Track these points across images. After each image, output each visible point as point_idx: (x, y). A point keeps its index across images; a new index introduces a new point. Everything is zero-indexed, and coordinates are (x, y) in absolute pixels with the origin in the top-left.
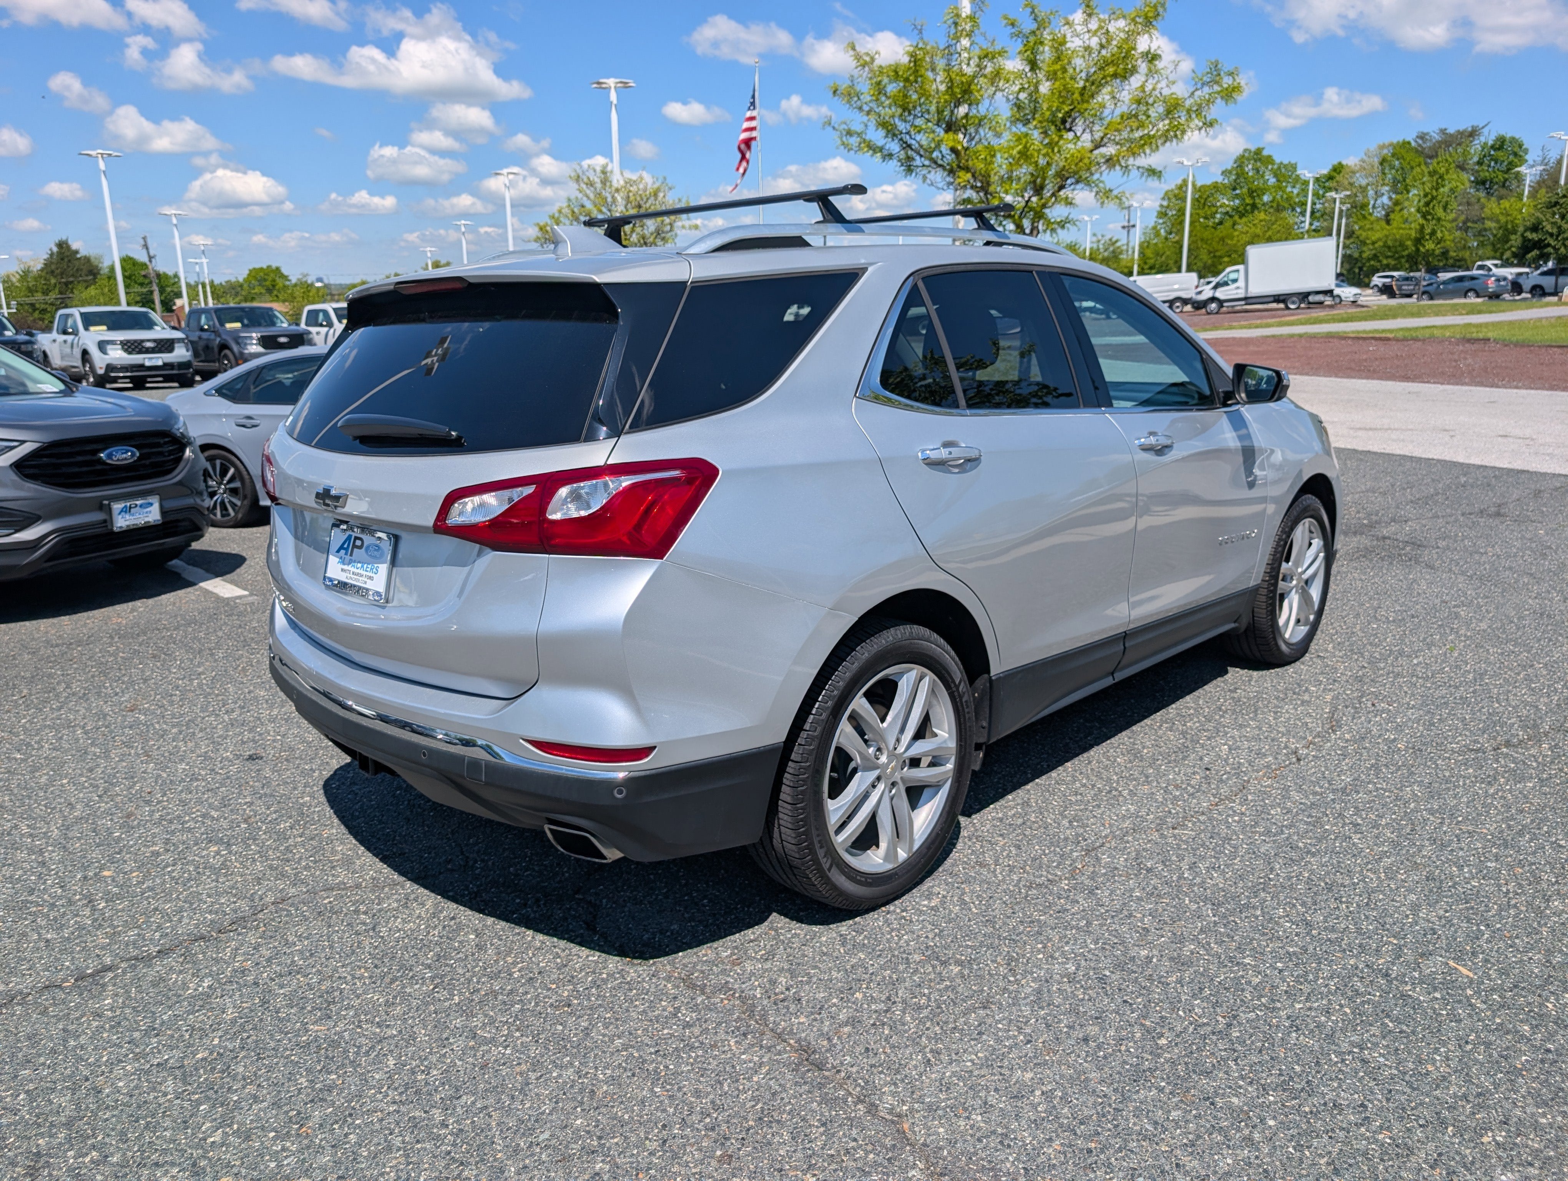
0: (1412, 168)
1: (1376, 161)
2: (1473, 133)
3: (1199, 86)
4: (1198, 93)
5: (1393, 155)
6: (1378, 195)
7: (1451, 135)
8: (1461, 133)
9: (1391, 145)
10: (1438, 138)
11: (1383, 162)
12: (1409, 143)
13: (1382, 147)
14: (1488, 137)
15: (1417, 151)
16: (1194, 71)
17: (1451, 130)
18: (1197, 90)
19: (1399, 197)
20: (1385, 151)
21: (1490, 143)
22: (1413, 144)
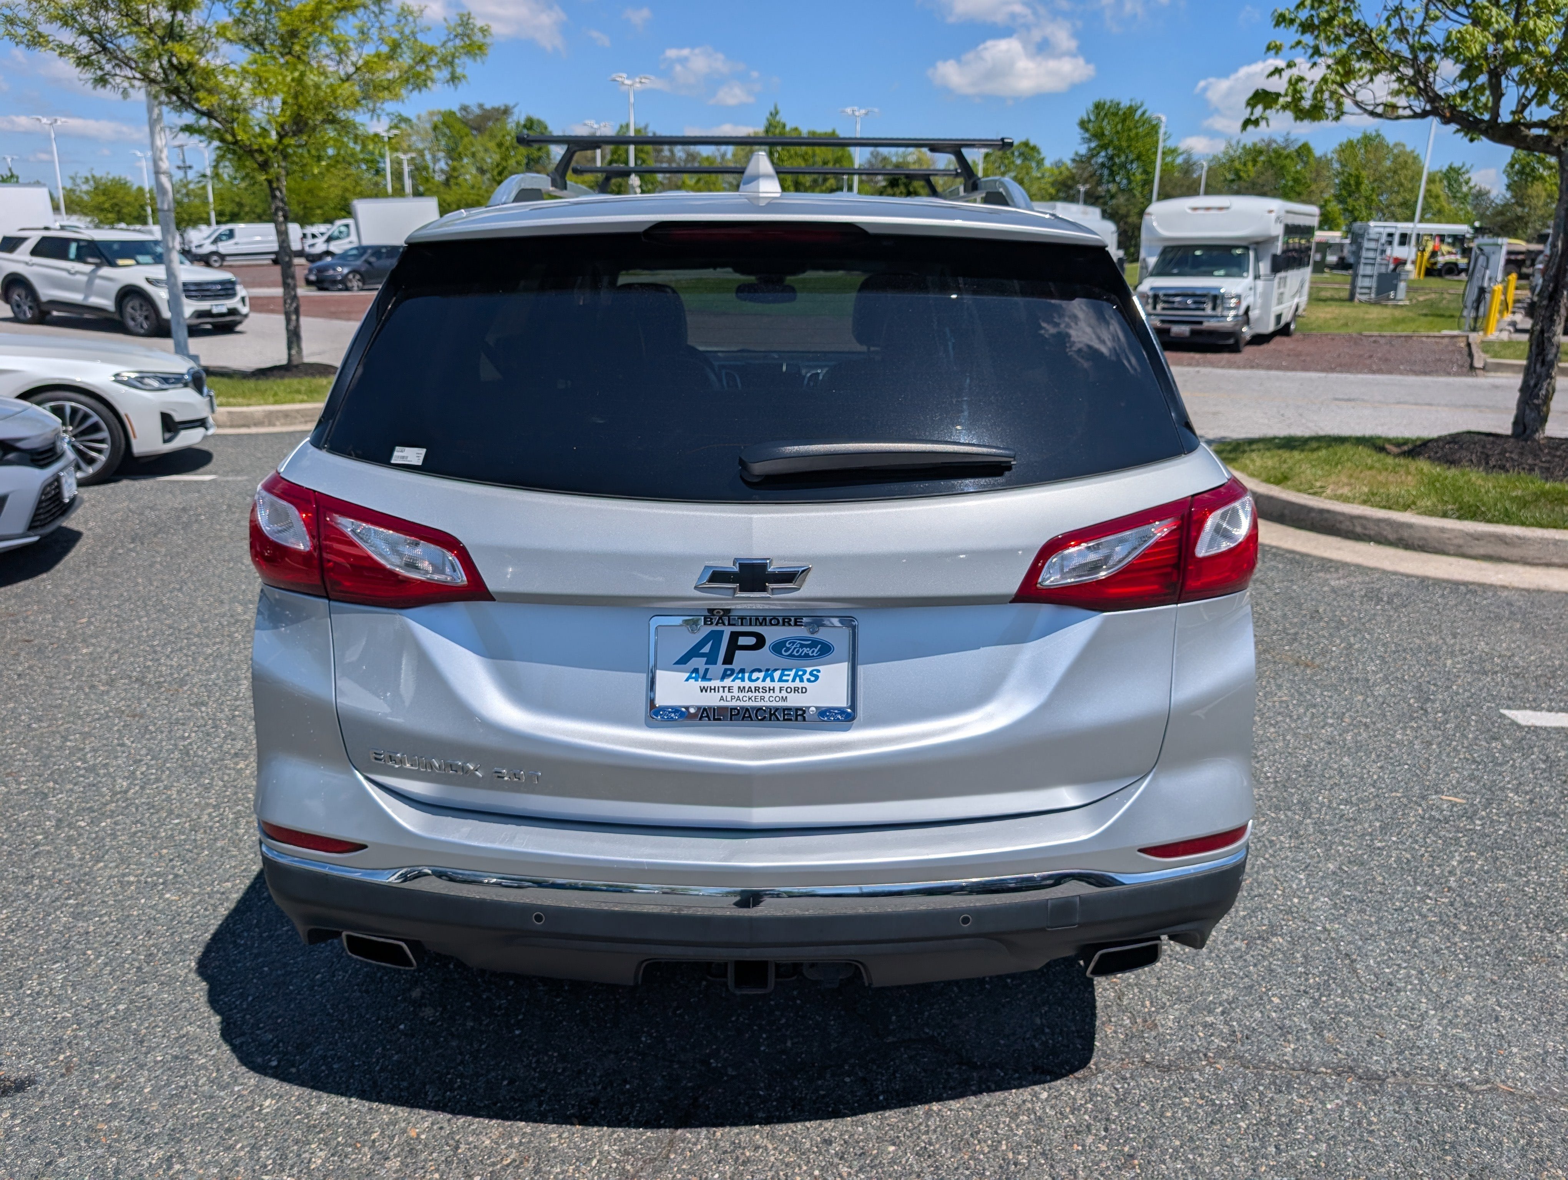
0: (462, 137)
1: (428, 126)
2: (506, 111)
3: (452, 36)
4: (450, 44)
5: (444, 123)
6: (435, 160)
7: (488, 111)
8: (497, 110)
9: (439, 112)
10: (477, 111)
11: (435, 128)
12: (454, 113)
13: (432, 114)
14: (519, 116)
15: (463, 122)
16: (445, 19)
17: (488, 106)
18: (449, 40)
19: (455, 163)
20: (435, 119)
21: (522, 122)
22: (459, 115)
